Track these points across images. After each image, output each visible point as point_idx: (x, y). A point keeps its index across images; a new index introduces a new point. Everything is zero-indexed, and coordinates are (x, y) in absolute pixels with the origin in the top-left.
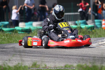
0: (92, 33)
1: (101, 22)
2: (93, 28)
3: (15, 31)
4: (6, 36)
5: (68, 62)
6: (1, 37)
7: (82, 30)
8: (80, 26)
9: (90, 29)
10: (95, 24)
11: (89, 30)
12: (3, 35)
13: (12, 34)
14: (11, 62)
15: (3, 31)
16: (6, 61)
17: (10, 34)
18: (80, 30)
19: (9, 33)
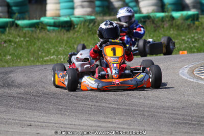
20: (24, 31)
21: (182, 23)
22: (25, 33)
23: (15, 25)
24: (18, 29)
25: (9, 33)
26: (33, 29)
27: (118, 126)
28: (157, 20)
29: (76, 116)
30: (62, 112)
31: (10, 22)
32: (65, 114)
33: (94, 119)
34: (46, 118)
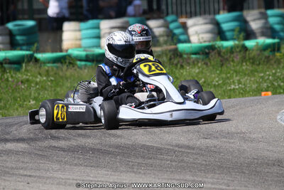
20: (47, 68)
21: (259, 55)
22: (47, 71)
23: (33, 60)
24: (38, 65)
25: (26, 70)
26: (59, 65)
27: (213, 186)
28: (224, 50)
29: (154, 174)
30: (135, 170)
31: (27, 55)
32: (140, 173)
33: (178, 178)
34: (116, 177)
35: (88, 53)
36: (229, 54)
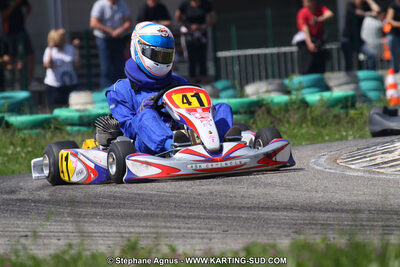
0: (348, 123)
1: (381, 80)
2: (349, 104)
3: (52, 126)
4: (20, 146)
5: (258, 235)
6: (4, 151)
7: (309, 110)
8: (300, 97)
9: (340, 106)
10: (357, 89)
11: (337, 110)
12: (8, 141)
13: (44, 137)
14: (40, 241)
15: (8, 125)
16: (23, 241)
17: (34, 137)
18: (301, 110)
19: (30, 132)
35: (82, 114)
36: (283, 113)
